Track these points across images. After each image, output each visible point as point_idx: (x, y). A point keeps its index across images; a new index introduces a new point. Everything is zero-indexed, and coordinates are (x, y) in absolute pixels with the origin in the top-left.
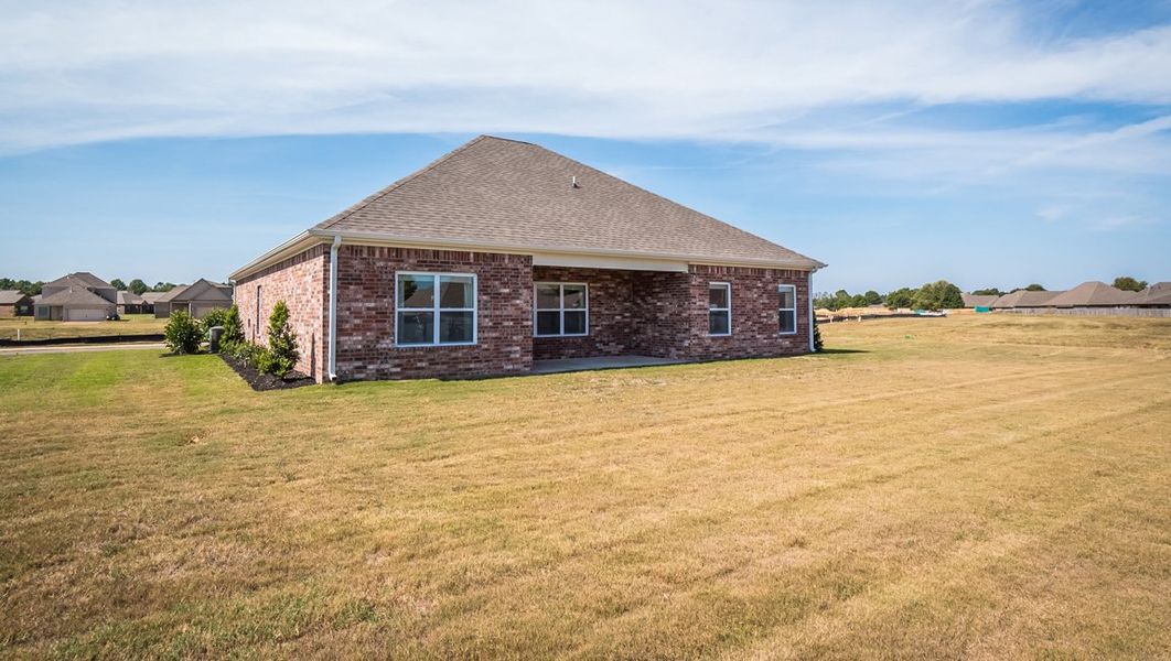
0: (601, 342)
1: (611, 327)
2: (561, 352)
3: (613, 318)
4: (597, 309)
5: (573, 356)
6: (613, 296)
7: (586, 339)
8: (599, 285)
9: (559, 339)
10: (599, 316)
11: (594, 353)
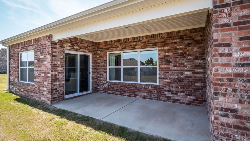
0: (169, 91)
1: (180, 80)
2: (137, 93)
3: (182, 74)
4: (165, 66)
5: (144, 97)
6: (182, 55)
7: (155, 87)
8: (168, 48)
9: (135, 85)
10: (167, 71)
11: (163, 98)
